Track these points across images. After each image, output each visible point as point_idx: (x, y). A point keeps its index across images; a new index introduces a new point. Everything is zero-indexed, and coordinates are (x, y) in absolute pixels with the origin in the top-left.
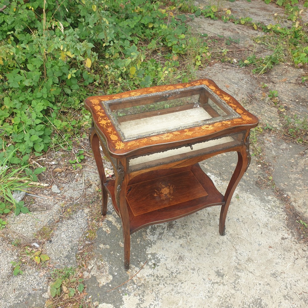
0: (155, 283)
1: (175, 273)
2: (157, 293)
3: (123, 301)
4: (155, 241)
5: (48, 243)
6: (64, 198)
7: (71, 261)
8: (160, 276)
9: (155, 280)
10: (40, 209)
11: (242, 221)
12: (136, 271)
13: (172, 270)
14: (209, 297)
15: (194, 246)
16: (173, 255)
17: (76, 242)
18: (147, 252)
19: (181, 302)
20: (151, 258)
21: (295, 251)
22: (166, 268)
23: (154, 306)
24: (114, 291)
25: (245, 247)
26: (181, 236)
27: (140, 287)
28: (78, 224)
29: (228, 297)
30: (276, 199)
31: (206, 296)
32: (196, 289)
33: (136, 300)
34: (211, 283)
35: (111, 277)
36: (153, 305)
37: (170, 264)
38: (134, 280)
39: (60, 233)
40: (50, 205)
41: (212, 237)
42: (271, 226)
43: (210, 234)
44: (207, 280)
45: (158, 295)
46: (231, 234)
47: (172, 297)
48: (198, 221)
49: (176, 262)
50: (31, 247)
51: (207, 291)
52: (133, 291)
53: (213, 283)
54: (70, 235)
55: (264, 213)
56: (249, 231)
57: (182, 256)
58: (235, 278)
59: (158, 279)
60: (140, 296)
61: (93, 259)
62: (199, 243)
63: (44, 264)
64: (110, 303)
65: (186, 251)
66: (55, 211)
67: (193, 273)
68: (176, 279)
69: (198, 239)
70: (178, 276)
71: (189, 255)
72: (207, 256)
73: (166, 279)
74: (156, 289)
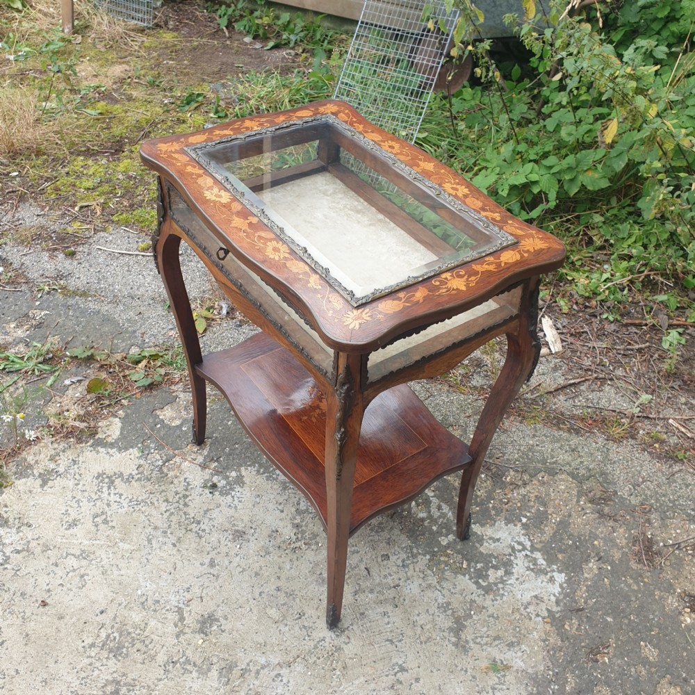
0: (171, 495)
1: (198, 528)
2: (146, 502)
3: (126, 449)
4: (276, 479)
5: (236, 323)
8: (187, 500)
9: (177, 494)
11: (399, 682)
12: (194, 459)
13: (206, 521)
14: (143, 603)
15: (281, 560)
16: (246, 519)
18: (243, 469)
19: (127, 546)
20: (230, 479)
22: (208, 510)
23: (118, 500)
24: (146, 434)
25: (303, 689)
26: (304, 528)
27: (159, 471)
29: (146, 646)
31: (145, 598)
33: (130, 470)
34: (181, 605)
35: (178, 422)
36: (120, 498)
37: (219, 517)
38: (174, 460)
41: (316, 601)
44: (188, 596)
45: (142, 504)
46: (339, 649)
47: (140, 530)
48: (361, 560)
49: (227, 525)
51: (157, 597)
52: (149, 461)
53: (180, 611)
57: (246, 537)
58: (199, 662)
59: (180, 498)
62: (293, 571)
64: (121, 433)
65: (262, 543)
67: (202, 564)
68: (184, 531)
69: (305, 567)
70: (191, 535)
71: (251, 551)
72: (257, 591)
73: (181, 513)
74: (156, 499)
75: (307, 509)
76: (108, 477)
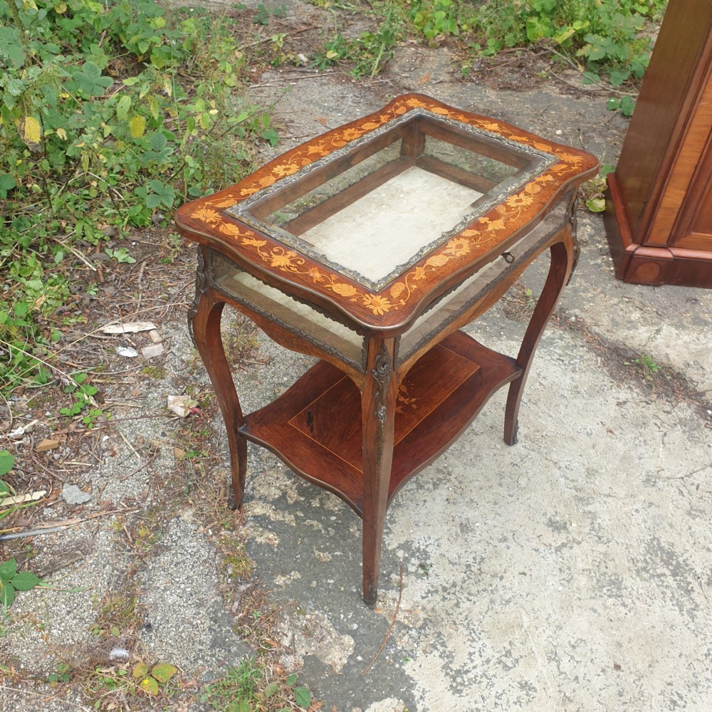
0: (449, 605)
1: (474, 565)
2: (468, 624)
3: (409, 678)
5: (143, 633)
6: (111, 508)
7: (234, 649)
8: (448, 586)
9: (444, 599)
10: (65, 562)
11: (530, 400)
12: (394, 600)
13: (463, 560)
14: (568, 581)
15: (473, 489)
16: (446, 528)
17: (212, 598)
18: (390, 548)
19: (525, 618)
20: (407, 555)
21: (655, 421)
22: (450, 562)
23: (477, 654)
24: (376, 667)
25: (567, 451)
26: (435, 480)
27: (425, 629)
28: (189, 557)
29: (600, 563)
30: (562, 332)
31: (563, 582)
32: (533, 577)
33: (435, 660)
34: (553, 550)
35: (348, 640)
36: (474, 653)
37: (453, 551)
38: (402, 620)
39: (158, 596)
40: (83, 541)
41: (496, 457)
42: (586, 389)
43: (488, 451)
44: (542, 548)
45: (472, 627)
47: (501, 616)
49: (460, 540)
50: (108, 664)
51: (556, 572)
52: (416, 645)
53: (558, 549)
54: (188, 590)
55: (556, 367)
56: (553, 415)
57: (464, 522)
58: (589, 521)
59: (449, 594)
60: (436, 648)
61: (283, 620)
62: (479, 479)
63: (171, 688)
64: (386, 697)
65: (464, 507)
66: (108, 549)
67: (508, 548)
68: (484, 575)
69: (471, 472)
70: (485, 567)
71: (476, 513)
72: (510, 499)
73: (465, 586)
74: (460, 616)
75: (414, 482)
76: (454, 680)
